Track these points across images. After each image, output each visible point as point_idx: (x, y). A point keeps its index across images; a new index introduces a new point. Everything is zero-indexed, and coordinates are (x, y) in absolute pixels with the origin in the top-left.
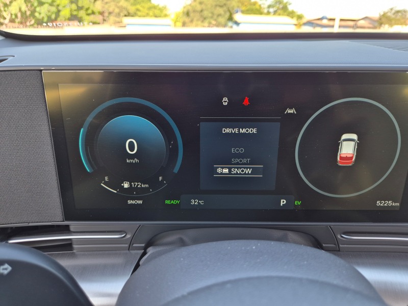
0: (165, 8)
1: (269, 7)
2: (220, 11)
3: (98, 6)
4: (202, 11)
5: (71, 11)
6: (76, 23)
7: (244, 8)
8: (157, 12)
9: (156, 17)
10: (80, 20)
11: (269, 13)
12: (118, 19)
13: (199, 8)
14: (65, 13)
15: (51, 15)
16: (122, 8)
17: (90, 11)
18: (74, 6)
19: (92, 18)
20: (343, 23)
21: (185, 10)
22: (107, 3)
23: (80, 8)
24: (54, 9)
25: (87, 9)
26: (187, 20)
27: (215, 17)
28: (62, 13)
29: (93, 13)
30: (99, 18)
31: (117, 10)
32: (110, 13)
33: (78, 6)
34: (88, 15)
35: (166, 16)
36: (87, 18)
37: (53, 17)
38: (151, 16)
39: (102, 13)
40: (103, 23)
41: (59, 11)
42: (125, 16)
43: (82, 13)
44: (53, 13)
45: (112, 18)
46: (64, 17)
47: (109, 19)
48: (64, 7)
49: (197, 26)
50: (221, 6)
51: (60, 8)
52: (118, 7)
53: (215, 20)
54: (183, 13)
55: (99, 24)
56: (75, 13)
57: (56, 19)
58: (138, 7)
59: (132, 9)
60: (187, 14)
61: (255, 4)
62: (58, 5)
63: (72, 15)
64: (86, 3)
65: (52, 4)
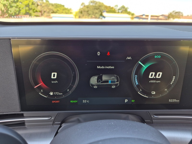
0: (70, 9)
1: (119, 9)
2: (97, 11)
3: (39, 8)
4: (88, 11)
5: (26, 10)
6: (28, 16)
7: (107, 10)
8: (67, 11)
9: (66, 13)
10: (30, 15)
11: (118, 12)
12: (48, 15)
13: (86, 10)
14: (23, 11)
15: (16, 12)
16: (50, 9)
17: (35, 11)
18: (27, 8)
19: (36, 14)
20: (152, 17)
21: (80, 11)
22: (43, 7)
23: (30, 9)
24: (17, 9)
25: (34, 10)
26: (81, 15)
27: (94, 14)
28: (21, 11)
29: (37, 11)
30: (39, 14)
31: (48, 10)
32: (45, 12)
34: (34, 12)
35: (71, 13)
36: (33, 14)
37: (17, 13)
38: (64, 13)
39: (41, 12)
40: (41, 16)
41: (20, 10)
42: (52, 13)
43: (31, 12)
44: (17, 11)
45: (45, 14)
46: (23, 13)
48: (22, 8)
49: (85, 18)
50: (97, 9)
51: (21, 9)
52: (49, 9)
53: (94, 15)
54: (79, 12)
55: (39, 16)
56: (28, 11)
57: (18, 14)
58: (58, 9)
59: (55, 10)
60: (81, 12)
61: (112, 8)
62: (20, 8)
63: (26, 12)
64: (33, 7)
65: (17, 7)
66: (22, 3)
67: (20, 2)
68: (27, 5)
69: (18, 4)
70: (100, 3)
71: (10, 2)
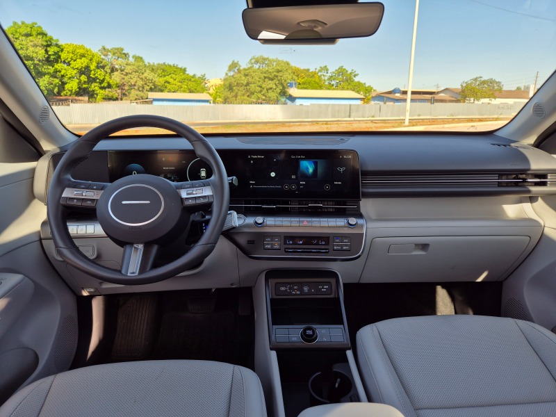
0: (203, 78)
1: (331, 78)
2: (271, 84)
3: (116, 78)
4: (248, 84)
5: (80, 83)
6: (86, 98)
7: (301, 81)
8: (192, 85)
9: (190, 92)
10: (92, 96)
11: (330, 87)
12: (141, 94)
13: (244, 80)
14: (72, 85)
15: (54, 89)
16: (146, 81)
17: (105, 84)
18: (84, 78)
19: (106, 92)
21: (227, 83)
22: (127, 74)
23: (91, 80)
24: (56, 81)
25: (103, 81)
26: (227, 93)
27: (265, 91)
28: (68, 86)
29: (109, 86)
30: (115, 92)
31: (140, 83)
32: (132, 86)
33: (89, 77)
34: (102, 88)
35: (204, 90)
36: (101, 93)
37: (56, 90)
38: (184, 91)
39: (119, 86)
40: (121, 99)
41: (64, 84)
42: (151, 90)
43: (94, 87)
44: (55, 86)
45: (134, 93)
46: (71, 91)
47: (129, 93)
48: (70, 78)
50: (272, 80)
51: (65, 79)
52: (142, 79)
53: (263, 95)
54: (224, 85)
55: (117, 99)
56: (85, 86)
57: (59, 93)
58: (168, 78)
59: (160, 81)
60: (230, 88)
61: (313, 75)
62: (63, 76)
63: (79, 88)
64: (100, 74)
65: (54, 76)
66: (69, 64)
67: (64, 62)
68: (85, 71)
69: (58, 66)
70: (278, 62)
71: (36, 62)
